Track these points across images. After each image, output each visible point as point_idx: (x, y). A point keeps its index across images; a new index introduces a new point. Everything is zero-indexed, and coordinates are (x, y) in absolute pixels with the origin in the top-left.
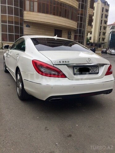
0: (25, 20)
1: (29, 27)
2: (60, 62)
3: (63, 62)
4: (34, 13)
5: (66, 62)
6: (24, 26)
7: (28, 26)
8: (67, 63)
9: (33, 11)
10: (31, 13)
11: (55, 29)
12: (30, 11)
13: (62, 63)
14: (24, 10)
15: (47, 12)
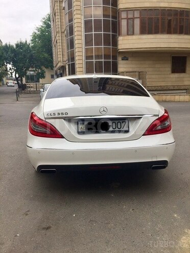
0: (120, 50)
1: (127, 60)
2: (54, 114)
3: (59, 114)
4: (134, 37)
5: (62, 114)
6: (119, 59)
7: (125, 59)
8: (64, 116)
9: (133, 34)
10: (130, 37)
11: (173, 57)
12: (128, 34)
13: (56, 116)
14: (119, 35)
15: (156, 32)
